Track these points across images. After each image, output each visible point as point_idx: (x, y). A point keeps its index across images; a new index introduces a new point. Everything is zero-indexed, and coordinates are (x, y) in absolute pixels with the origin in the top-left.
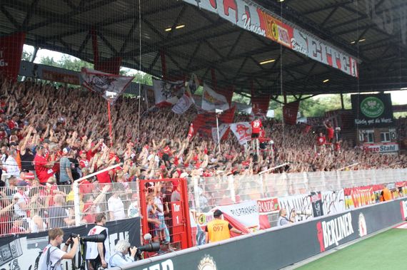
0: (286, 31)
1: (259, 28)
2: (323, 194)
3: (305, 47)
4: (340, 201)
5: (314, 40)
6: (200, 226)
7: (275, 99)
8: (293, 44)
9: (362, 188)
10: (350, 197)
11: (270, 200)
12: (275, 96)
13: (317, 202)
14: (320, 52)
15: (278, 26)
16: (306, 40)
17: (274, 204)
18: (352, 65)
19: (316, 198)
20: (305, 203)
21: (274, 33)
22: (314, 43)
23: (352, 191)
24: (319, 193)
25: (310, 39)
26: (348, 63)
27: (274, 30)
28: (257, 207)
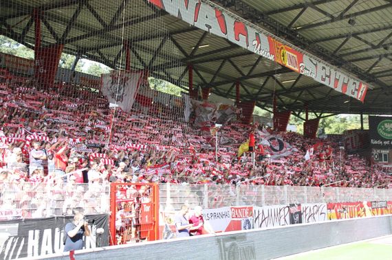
0: (295, 56)
1: (269, 54)
2: (303, 206)
3: (314, 71)
4: (321, 214)
5: (324, 66)
6: (168, 225)
7: (298, 116)
8: (301, 69)
9: (348, 203)
10: (333, 211)
11: (245, 208)
12: (297, 113)
13: (296, 213)
14: (329, 77)
15: (287, 52)
16: (316, 65)
17: (249, 212)
18: (361, 90)
19: (294, 210)
20: (282, 213)
21: (282, 58)
22: (324, 68)
23: (336, 206)
24: (299, 205)
25: (320, 65)
26: (357, 88)
27: (283, 56)
28: (230, 213)
